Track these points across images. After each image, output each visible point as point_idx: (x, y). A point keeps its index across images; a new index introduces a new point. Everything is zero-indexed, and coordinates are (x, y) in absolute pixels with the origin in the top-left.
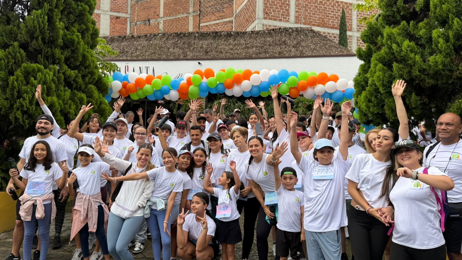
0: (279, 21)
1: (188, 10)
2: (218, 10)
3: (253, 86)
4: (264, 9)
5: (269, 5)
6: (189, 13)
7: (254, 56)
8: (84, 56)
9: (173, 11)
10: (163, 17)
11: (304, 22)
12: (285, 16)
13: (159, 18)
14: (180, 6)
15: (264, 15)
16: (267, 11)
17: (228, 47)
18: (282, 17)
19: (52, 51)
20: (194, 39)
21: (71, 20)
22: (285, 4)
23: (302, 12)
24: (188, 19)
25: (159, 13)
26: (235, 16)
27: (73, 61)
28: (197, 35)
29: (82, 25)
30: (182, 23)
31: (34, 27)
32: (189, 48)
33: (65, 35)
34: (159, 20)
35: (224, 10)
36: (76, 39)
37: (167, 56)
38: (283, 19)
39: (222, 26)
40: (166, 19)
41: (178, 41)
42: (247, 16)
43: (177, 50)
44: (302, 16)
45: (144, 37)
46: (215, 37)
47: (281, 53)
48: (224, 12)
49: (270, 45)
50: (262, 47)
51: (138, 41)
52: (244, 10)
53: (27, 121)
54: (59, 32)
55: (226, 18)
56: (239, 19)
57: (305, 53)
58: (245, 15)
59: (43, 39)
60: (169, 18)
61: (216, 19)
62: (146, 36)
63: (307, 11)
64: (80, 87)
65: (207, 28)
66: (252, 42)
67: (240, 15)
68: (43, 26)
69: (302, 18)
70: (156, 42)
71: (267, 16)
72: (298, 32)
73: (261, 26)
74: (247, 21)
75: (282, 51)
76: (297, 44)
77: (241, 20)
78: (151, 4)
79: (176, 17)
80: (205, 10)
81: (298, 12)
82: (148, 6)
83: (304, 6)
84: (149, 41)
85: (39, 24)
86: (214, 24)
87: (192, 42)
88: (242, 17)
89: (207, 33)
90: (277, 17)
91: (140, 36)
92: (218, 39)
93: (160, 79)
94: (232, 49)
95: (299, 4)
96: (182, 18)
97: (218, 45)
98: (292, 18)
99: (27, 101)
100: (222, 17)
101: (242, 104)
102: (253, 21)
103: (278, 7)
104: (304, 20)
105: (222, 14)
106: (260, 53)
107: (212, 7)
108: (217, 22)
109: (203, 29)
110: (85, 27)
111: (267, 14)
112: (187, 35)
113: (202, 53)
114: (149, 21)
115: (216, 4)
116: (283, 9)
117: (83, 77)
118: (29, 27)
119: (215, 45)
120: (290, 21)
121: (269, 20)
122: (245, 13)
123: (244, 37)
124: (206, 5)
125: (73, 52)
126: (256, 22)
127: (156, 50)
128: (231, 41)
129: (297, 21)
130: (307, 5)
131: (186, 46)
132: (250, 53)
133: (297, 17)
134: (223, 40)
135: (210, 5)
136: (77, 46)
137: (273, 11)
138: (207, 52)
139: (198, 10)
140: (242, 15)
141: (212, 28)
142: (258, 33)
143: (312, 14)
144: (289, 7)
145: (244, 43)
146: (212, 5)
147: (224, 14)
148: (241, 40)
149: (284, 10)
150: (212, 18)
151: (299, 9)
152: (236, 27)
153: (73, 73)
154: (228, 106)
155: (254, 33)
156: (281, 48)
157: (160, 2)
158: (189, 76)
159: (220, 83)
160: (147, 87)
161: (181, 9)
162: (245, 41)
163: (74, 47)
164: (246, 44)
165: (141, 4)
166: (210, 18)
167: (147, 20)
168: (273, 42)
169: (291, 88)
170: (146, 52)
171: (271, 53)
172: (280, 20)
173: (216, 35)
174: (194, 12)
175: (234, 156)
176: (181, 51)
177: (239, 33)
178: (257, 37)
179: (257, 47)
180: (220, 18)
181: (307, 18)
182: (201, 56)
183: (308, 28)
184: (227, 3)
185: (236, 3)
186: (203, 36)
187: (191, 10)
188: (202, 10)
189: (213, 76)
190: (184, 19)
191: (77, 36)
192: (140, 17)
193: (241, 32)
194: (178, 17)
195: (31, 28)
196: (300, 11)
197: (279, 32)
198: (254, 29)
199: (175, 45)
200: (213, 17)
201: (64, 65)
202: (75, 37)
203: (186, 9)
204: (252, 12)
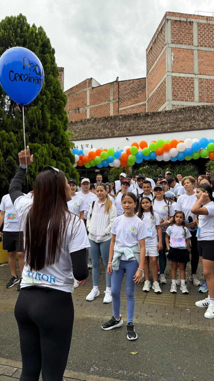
0: (185, 101)
1: (109, 98)
2: (134, 96)
3: (179, 152)
4: (173, 93)
5: (177, 89)
6: (110, 101)
7: (169, 130)
8: (62, 137)
9: (97, 100)
10: (89, 106)
11: (206, 100)
12: (190, 97)
13: (86, 106)
14: (102, 95)
15: (173, 97)
16: (175, 93)
17: (147, 125)
18: (188, 98)
19: (43, 134)
20: (119, 121)
21: (53, 112)
22: (190, 87)
23: (205, 93)
24: (109, 105)
25: (86, 103)
26: (148, 100)
27: (55, 141)
28: (121, 117)
29: (59, 115)
30: (105, 109)
31: (34, 118)
32: (116, 128)
33: (51, 123)
34: (86, 108)
35: (138, 96)
36: (58, 125)
37: (99, 136)
38: (188, 99)
39: (137, 109)
40: (92, 107)
41: (106, 123)
42: (158, 99)
43: (106, 130)
44: (205, 96)
45: (80, 122)
46: (135, 118)
47: (192, 126)
48: (138, 97)
49: (181, 121)
50: (175, 123)
51: (76, 126)
52: (156, 94)
53: (33, 182)
54: (48, 121)
55: (140, 102)
56: (151, 102)
57: (212, 126)
58: (156, 98)
59: (39, 126)
60: (94, 106)
61: (132, 103)
62: (82, 121)
63: (209, 91)
64: (61, 159)
65: (125, 111)
66: (166, 119)
67: (152, 99)
68: (39, 118)
69: (205, 97)
70: (90, 125)
71: (175, 98)
72: (205, 109)
73: (171, 106)
74: (158, 103)
75: (192, 125)
76: (205, 119)
77: (153, 103)
78: (80, 96)
79: (100, 105)
80: (122, 97)
81: (202, 93)
82: (77, 98)
83: (206, 87)
84: (85, 125)
85: (36, 116)
86: (130, 108)
87: (118, 123)
88: (154, 100)
89: (129, 115)
90: (183, 98)
91: (77, 121)
92: (138, 119)
93: (106, 151)
94: (150, 127)
95: (201, 86)
96: (105, 105)
97: (139, 124)
98: (197, 98)
99: (34, 169)
100: (137, 102)
101: (162, 169)
102: (164, 103)
103: (184, 90)
104: (206, 99)
105: (136, 99)
106: (174, 128)
107: (128, 94)
108: (133, 106)
109: (121, 112)
110: (61, 116)
111: (175, 97)
112: (113, 118)
113: (126, 131)
114: (79, 109)
115: (131, 92)
116: (188, 91)
117: (63, 151)
118: (30, 118)
119: (136, 124)
120: (195, 101)
121: (178, 101)
122: (157, 97)
123: (159, 116)
124: (123, 93)
125: (56, 134)
126: (166, 103)
127: (90, 131)
128: (149, 120)
129: (201, 100)
130: (209, 87)
131: (113, 127)
132: (165, 128)
133: (200, 97)
134: (142, 119)
135: (126, 93)
136: (58, 130)
137: (180, 94)
138: (130, 130)
139: (117, 98)
140: (154, 99)
141: (129, 111)
142: (170, 112)
143: (213, 93)
144: (193, 89)
145: (160, 121)
146: (128, 93)
147: (138, 99)
148: (157, 119)
149: (190, 92)
150: (128, 103)
151: (202, 90)
152: (149, 109)
153: (57, 149)
154: (150, 171)
155: (167, 113)
156: (191, 123)
157: (86, 94)
158: (127, 148)
159: (152, 152)
160: (97, 157)
161: (104, 98)
162: (161, 119)
163: (56, 131)
164: (161, 121)
165: (72, 97)
166: (127, 104)
167: (77, 109)
168: (184, 118)
169: (210, 152)
170: (83, 133)
171: (183, 127)
172: (187, 100)
173: (136, 116)
174: (114, 99)
175: (183, 199)
176: (110, 131)
177: (155, 113)
178: (170, 115)
179: (171, 123)
180: (135, 102)
181: (209, 97)
182: (125, 134)
183: (212, 105)
184: (141, 90)
185: (148, 90)
186: (126, 117)
187: (111, 98)
188: (120, 97)
189: (147, 146)
190: (106, 106)
191: (59, 123)
192: (71, 106)
193: (157, 112)
194: (101, 104)
195: (31, 119)
196: (203, 92)
197: (189, 110)
198: (165, 109)
199: (105, 127)
200: (130, 102)
201: (51, 144)
202: (57, 123)
203: (107, 97)
204: (162, 96)
